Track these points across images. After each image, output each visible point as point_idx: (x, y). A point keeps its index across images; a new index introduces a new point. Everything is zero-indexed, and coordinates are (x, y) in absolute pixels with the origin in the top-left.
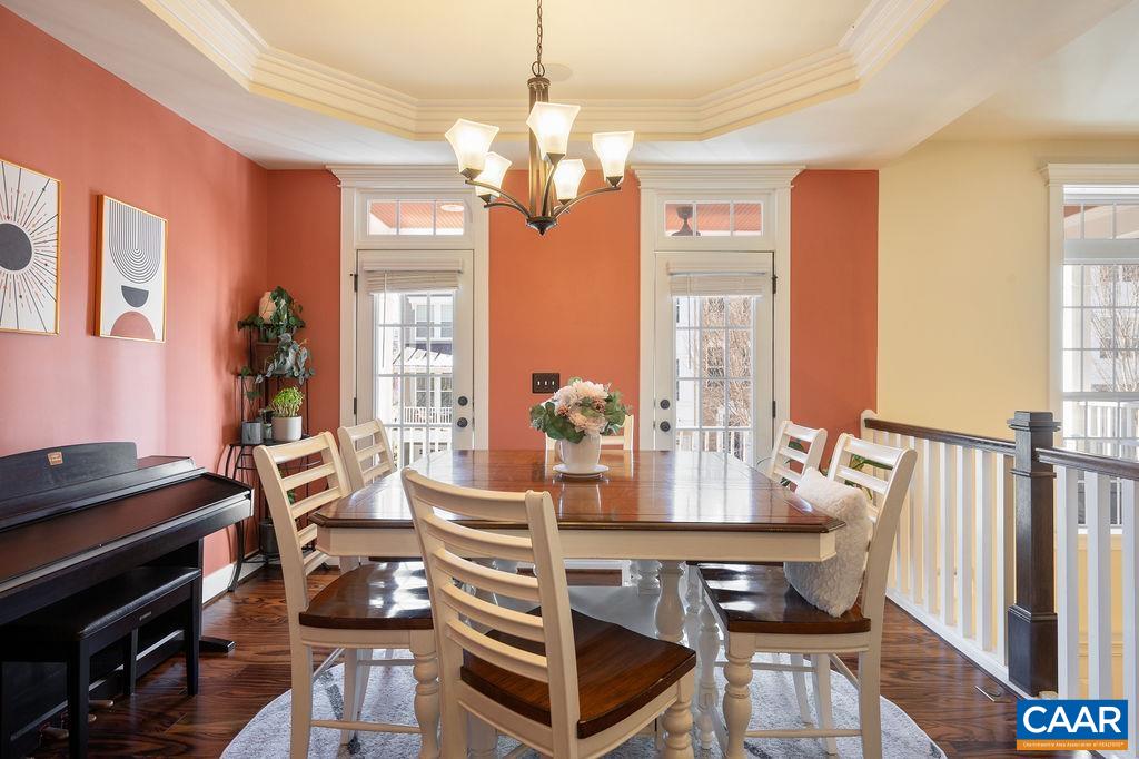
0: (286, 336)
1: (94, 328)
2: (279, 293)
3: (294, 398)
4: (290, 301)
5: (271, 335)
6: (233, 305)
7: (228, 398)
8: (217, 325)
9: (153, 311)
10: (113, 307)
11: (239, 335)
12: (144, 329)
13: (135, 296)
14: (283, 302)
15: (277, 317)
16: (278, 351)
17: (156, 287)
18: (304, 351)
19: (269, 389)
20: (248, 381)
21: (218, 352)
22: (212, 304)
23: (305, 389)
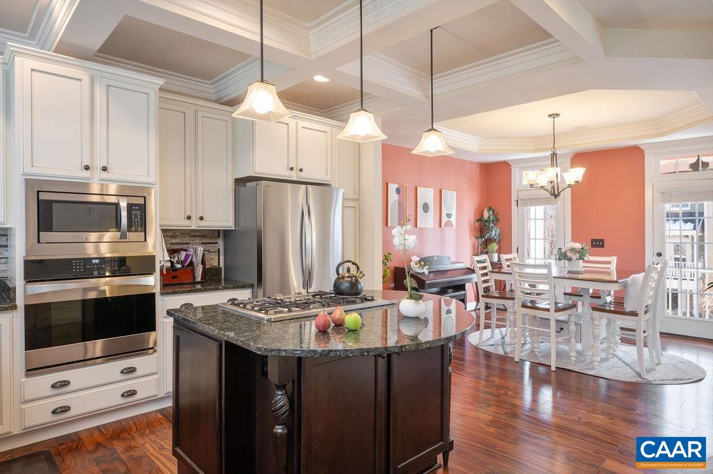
0: (492, 225)
1: (440, 226)
2: (490, 209)
3: (494, 246)
4: (494, 211)
5: (487, 224)
6: (475, 214)
7: (474, 246)
8: (470, 222)
9: (453, 220)
10: (445, 219)
11: (477, 224)
12: (452, 226)
13: (449, 216)
14: (491, 212)
15: (489, 218)
16: (489, 230)
17: (454, 212)
18: (498, 230)
19: (487, 243)
20: (480, 239)
21: (470, 231)
22: (469, 215)
23: (499, 243)
